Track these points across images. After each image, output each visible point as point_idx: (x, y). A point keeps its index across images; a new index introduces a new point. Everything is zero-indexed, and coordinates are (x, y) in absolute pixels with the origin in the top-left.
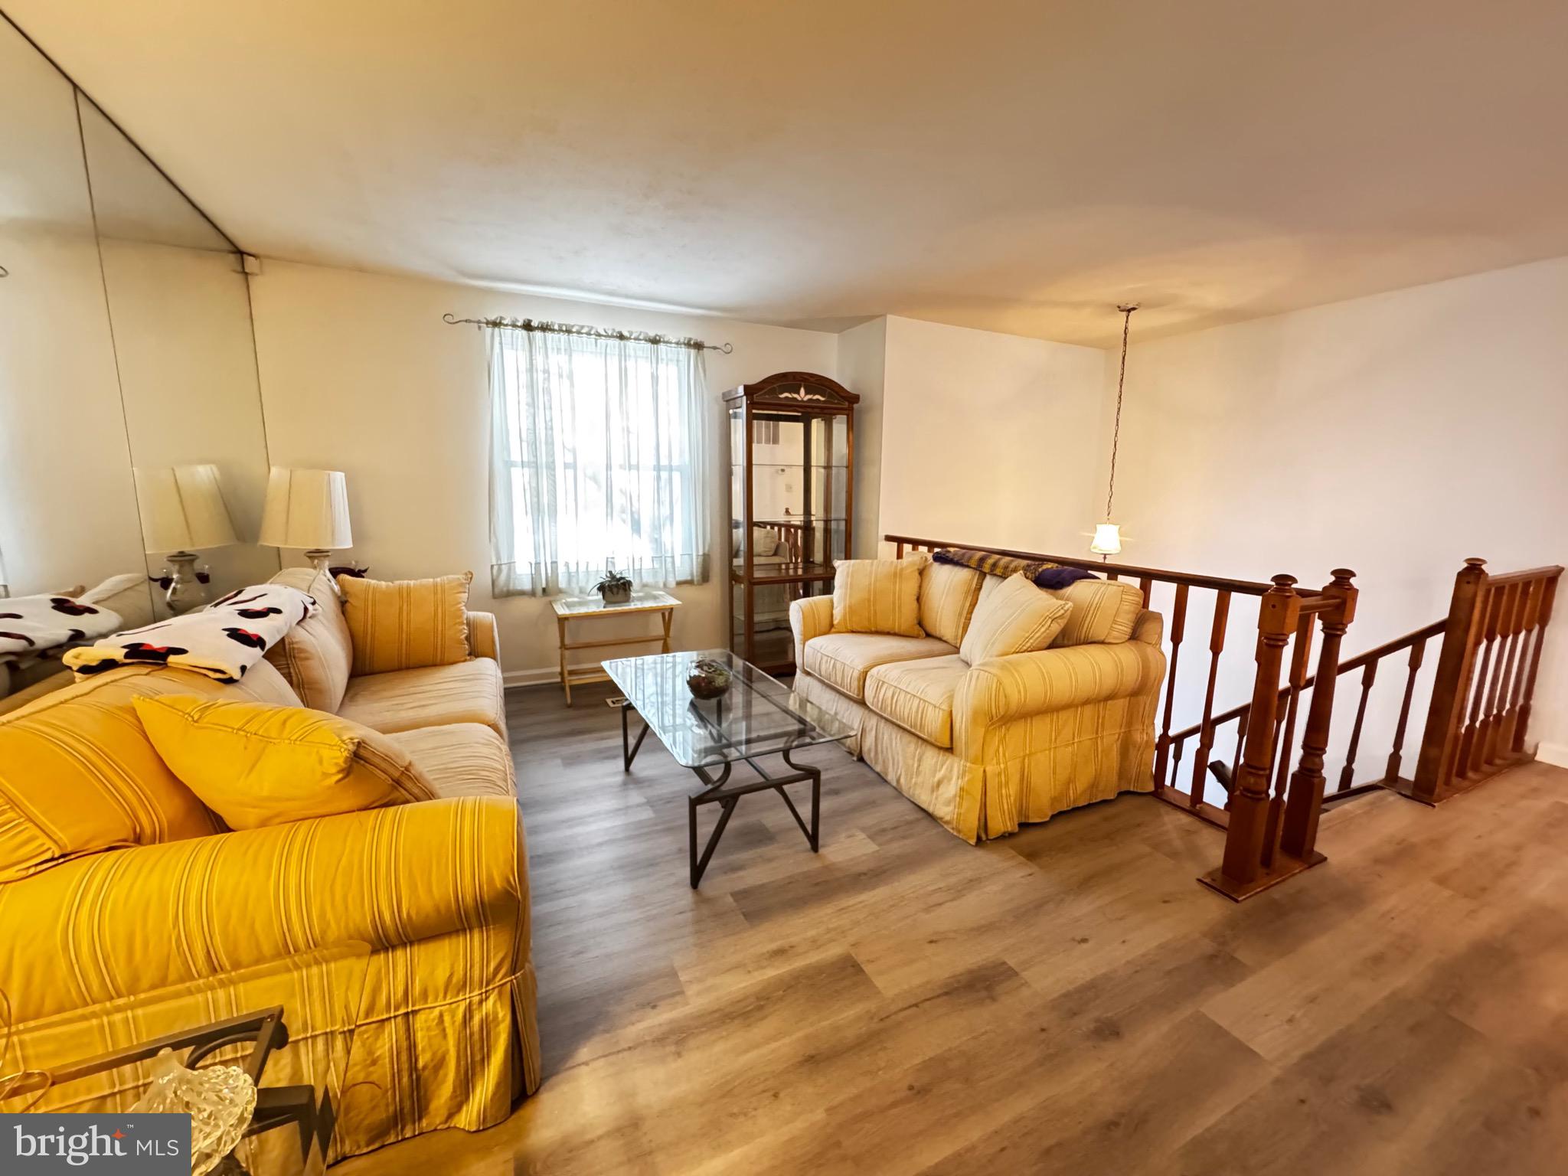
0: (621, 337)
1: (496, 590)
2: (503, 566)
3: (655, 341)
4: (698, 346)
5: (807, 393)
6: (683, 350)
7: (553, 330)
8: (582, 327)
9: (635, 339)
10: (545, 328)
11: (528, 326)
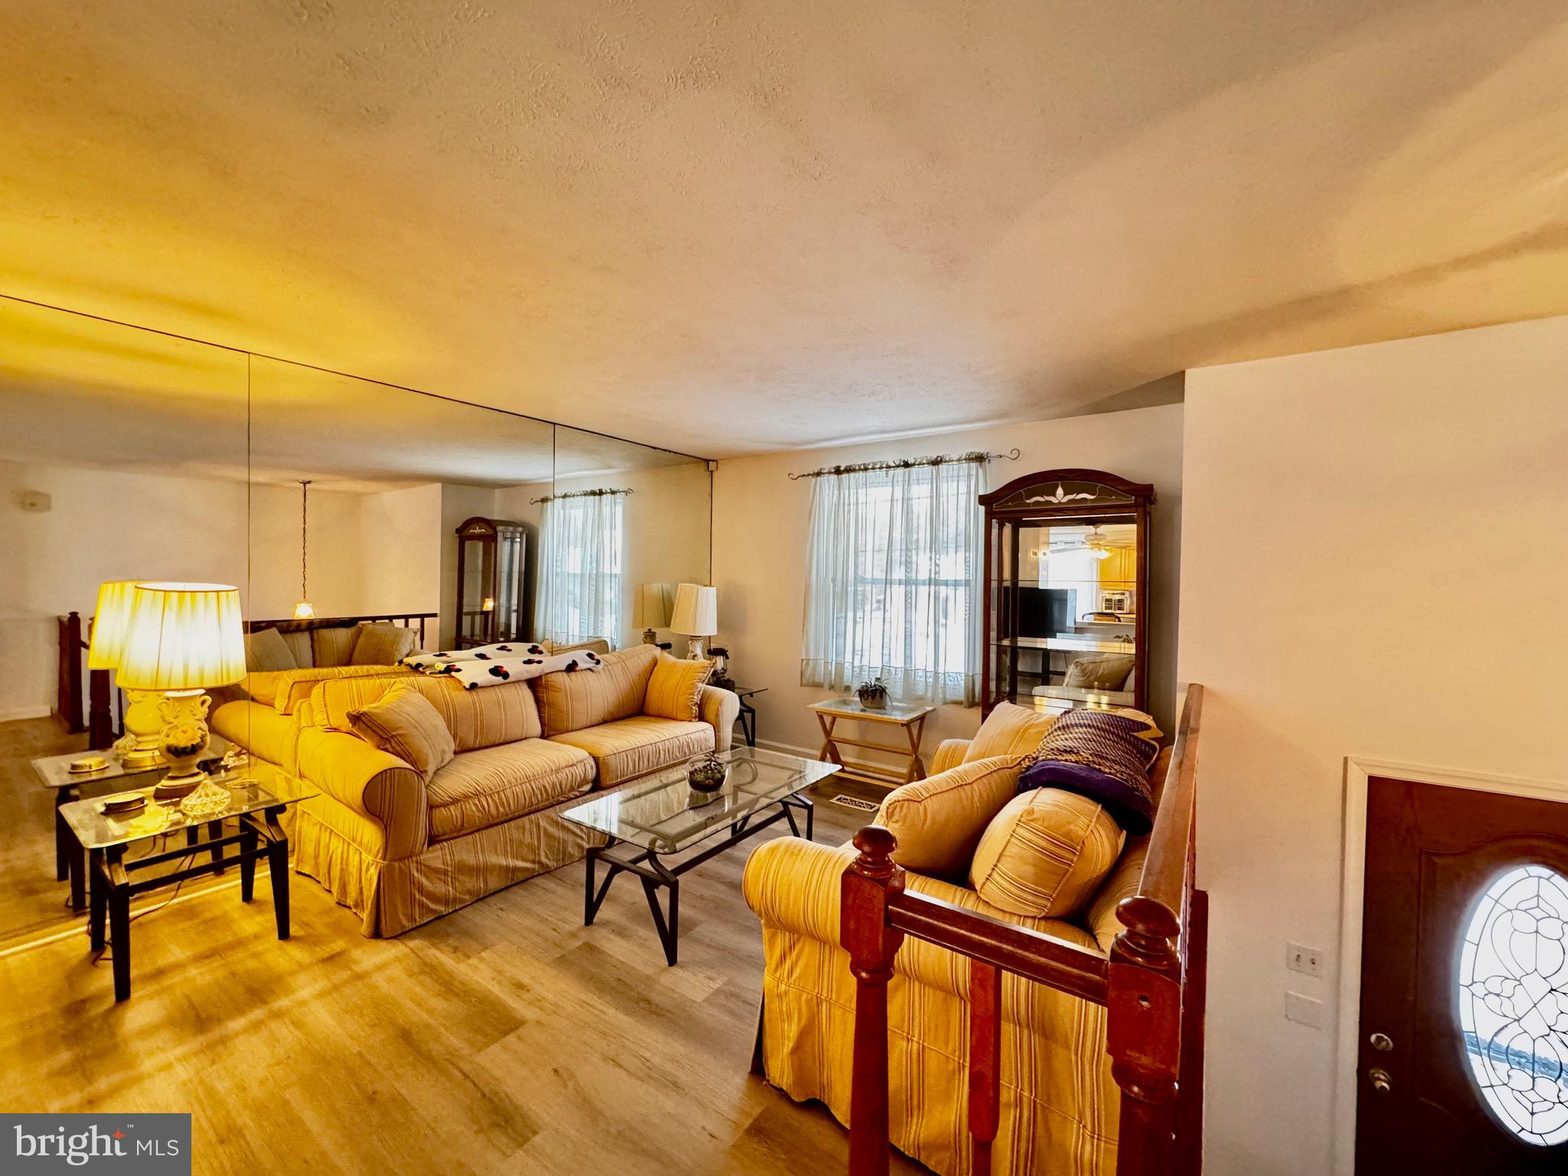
0: (906, 465)
1: (804, 681)
2: (811, 661)
3: (936, 462)
4: (980, 459)
5: (1065, 494)
6: (965, 465)
7: (854, 470)
8: (875, 464)
9: (918, 465)
10: (849, 470)
11: (838, 471)
